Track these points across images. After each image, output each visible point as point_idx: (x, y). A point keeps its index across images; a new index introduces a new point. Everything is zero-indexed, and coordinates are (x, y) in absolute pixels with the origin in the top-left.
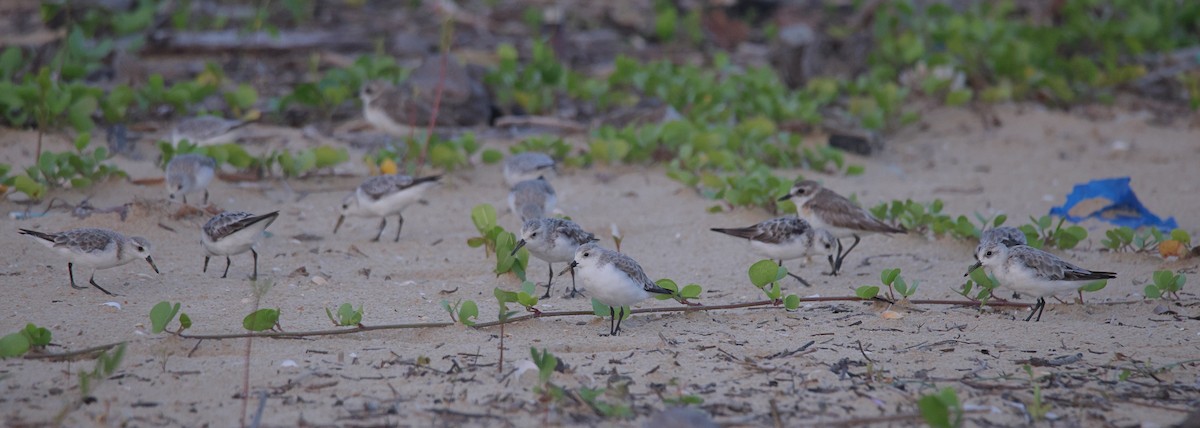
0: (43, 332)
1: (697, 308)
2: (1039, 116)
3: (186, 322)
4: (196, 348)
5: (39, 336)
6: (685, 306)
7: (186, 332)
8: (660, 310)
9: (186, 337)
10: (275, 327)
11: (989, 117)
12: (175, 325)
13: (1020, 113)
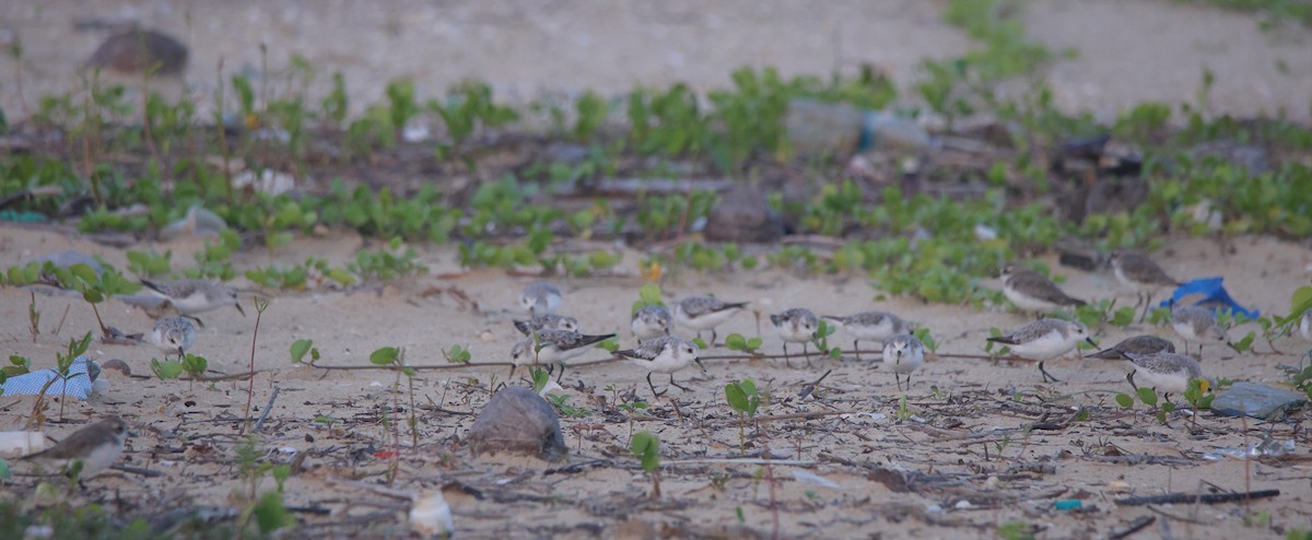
0: (199, 360)
1: (761, 357)
2: (1271, 245)
3: (316, 355)
4: (325, 376)
5: (195, 363)
6: (750, 355)
7: (317, 363)
8: (728, 357)
9: (318, 367)
10: (396, 362)
11: (1228, 247)
12: (308, 358)
13: (1254, 243)
